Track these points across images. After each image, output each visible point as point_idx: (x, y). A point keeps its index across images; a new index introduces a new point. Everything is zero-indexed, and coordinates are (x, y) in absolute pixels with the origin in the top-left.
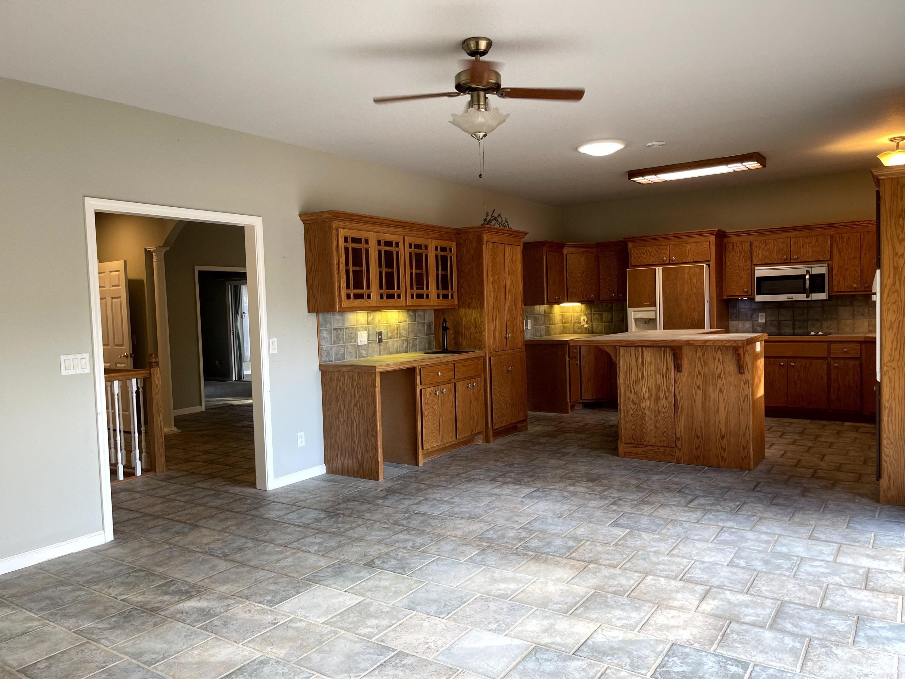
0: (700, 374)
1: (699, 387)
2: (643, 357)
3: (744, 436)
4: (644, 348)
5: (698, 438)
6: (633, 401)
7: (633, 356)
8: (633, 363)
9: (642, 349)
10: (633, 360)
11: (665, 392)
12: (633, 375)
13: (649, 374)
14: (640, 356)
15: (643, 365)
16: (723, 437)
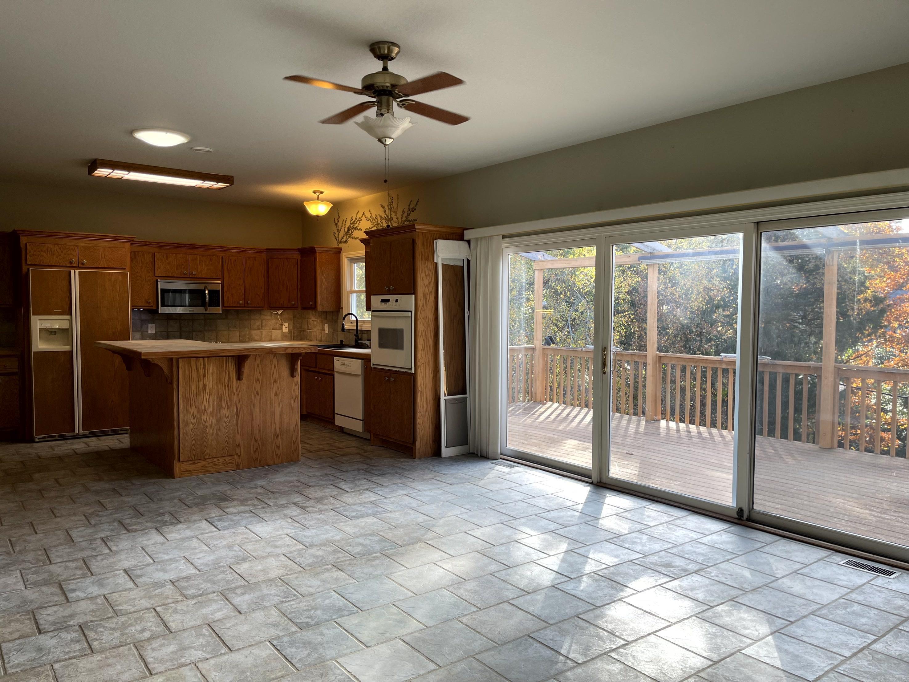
0: (258, 380)
1: (257, 393)
2: (204, 368)
3: (294, 431)
4: (206, 359)
5: (256, 441)
6: (193, 414)
7: (194, 368)
8: (194, 374)
9: (203, 359)
10: (193, 372)
11: (227, 401)
12: (194, 388)
13: (211, 384)
14: (202, 367)
15: (204, 376)
16: (277, 436)
